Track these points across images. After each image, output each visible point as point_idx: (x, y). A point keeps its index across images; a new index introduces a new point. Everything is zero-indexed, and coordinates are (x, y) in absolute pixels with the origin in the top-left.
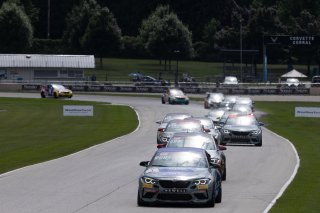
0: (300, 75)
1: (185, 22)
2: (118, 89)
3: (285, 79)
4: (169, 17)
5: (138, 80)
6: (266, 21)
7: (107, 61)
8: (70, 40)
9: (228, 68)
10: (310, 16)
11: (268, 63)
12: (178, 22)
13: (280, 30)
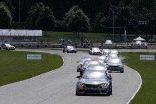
0: (142, 39)
1: (86, 14)
2: (54, 46)
3: (135, 41)
4: (78, 11)
5: (63, 42)
6: (125, 13)
7: (48, 33)
8: (30, 23)
9: (107, 36)
10: (147, 11)
11: (127, 34)
12: (83, 13)
13: (133, 18)
